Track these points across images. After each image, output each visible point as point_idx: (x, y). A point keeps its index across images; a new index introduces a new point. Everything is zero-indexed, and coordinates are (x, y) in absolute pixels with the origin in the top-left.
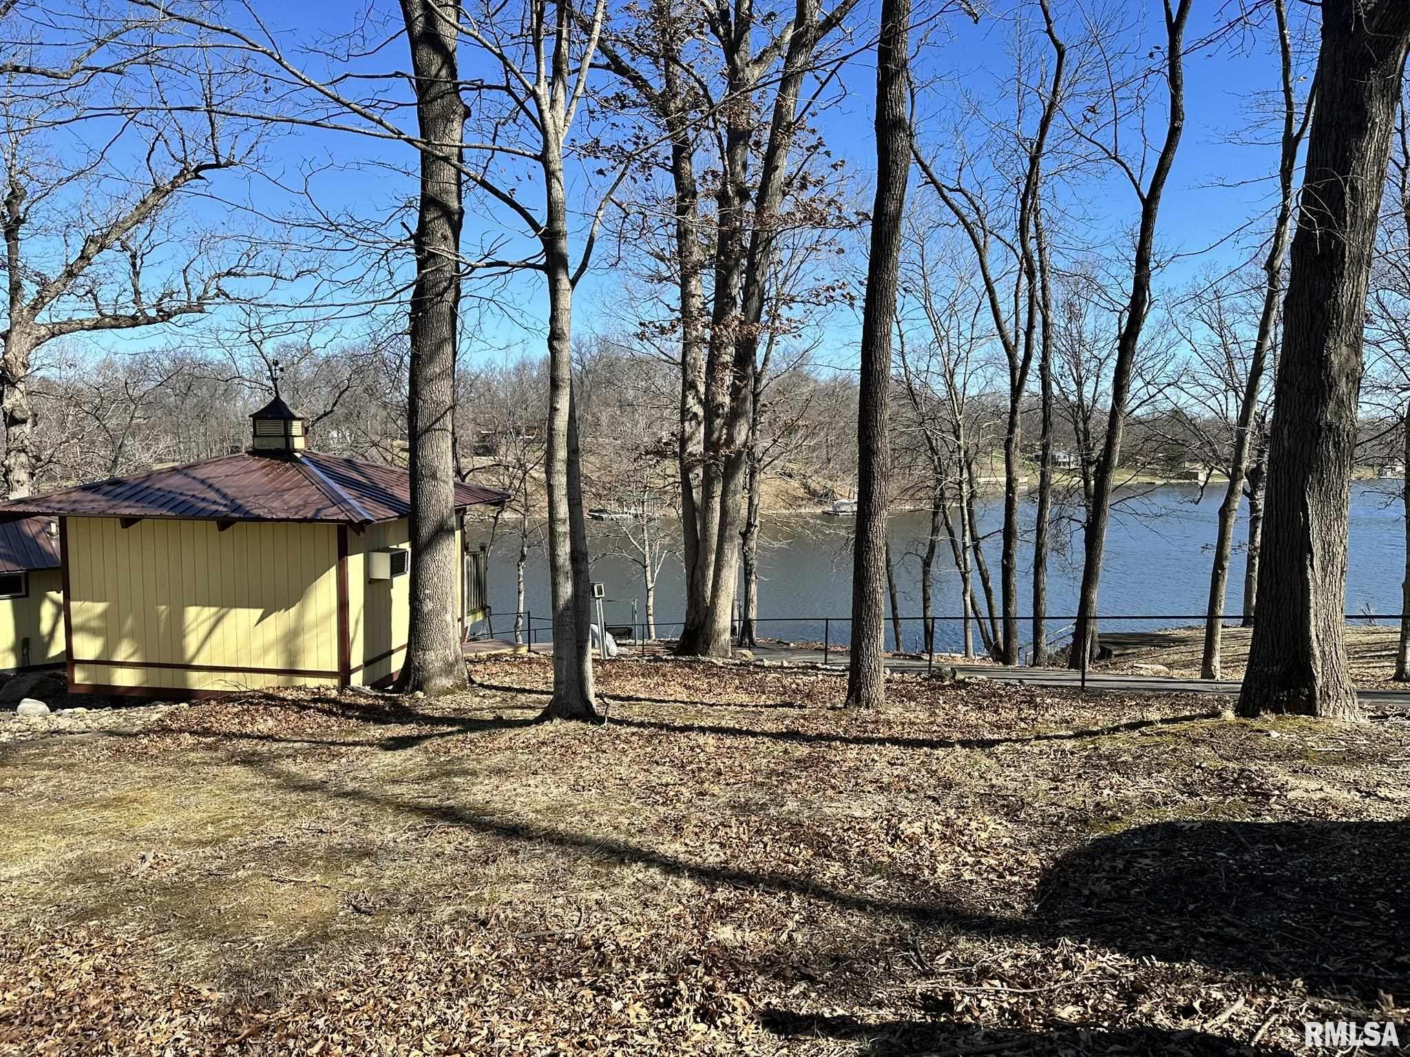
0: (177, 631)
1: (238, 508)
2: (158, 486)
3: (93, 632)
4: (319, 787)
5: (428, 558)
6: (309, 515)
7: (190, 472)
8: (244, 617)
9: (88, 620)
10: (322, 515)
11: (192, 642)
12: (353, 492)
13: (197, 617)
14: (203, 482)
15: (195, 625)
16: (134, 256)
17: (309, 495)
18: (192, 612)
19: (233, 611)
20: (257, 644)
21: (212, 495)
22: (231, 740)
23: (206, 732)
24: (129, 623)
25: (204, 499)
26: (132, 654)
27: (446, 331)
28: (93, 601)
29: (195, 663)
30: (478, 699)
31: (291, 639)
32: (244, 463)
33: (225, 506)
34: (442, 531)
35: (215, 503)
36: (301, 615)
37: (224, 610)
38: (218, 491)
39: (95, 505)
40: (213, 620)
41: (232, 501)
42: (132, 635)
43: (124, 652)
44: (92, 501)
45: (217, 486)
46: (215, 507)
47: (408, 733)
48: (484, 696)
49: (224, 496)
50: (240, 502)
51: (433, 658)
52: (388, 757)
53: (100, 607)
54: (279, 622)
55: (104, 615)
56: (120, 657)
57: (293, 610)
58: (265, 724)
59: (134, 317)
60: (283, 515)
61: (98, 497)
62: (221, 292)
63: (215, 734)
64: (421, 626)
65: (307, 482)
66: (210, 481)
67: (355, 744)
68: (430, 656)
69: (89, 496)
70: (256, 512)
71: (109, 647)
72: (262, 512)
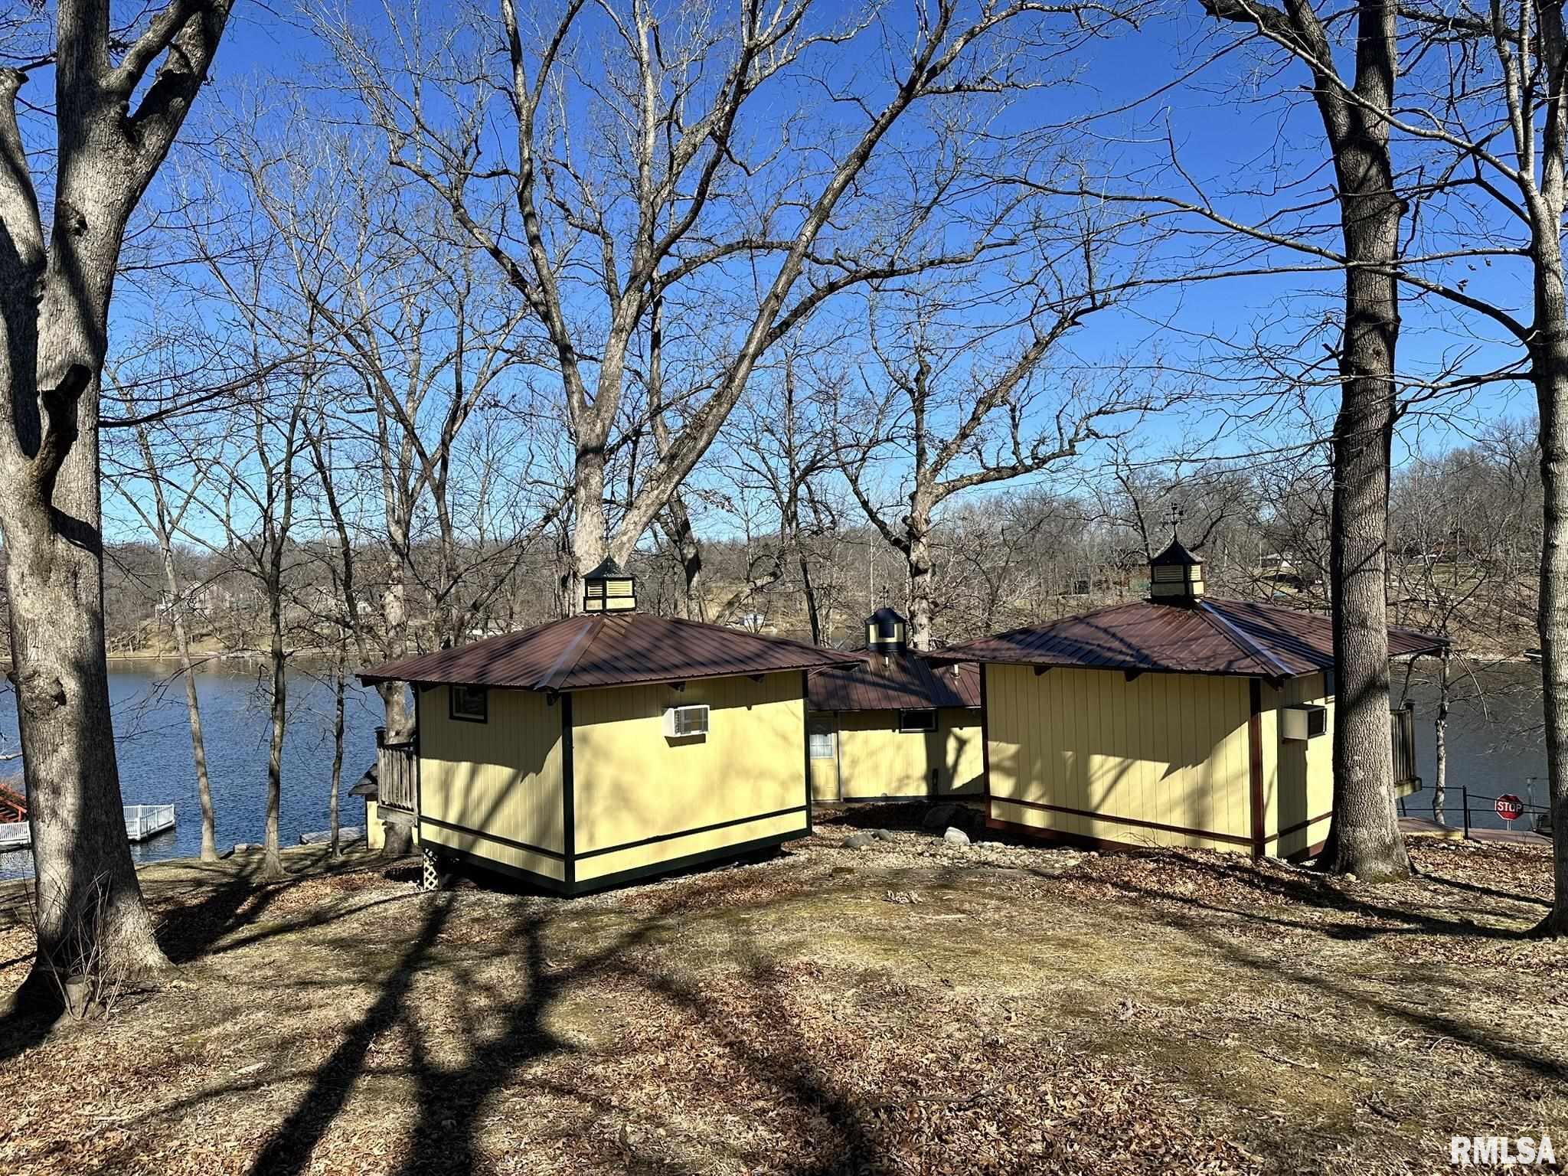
0: (1084, 779)
1: (1145, 658)
2: (1063, 635)
3: (1007, 772)
4: (1271, 965)
5: (1356, 719)
6: (1221, 668)
7: (1092, 621)
8: (1147, 771)
9: (1001, 760)
10: (1235, 667)
11: (1097, 790)
12: (1264, 641)
13: (1102, 766)
14: (1105, 631)
15: (1100, 773)
16: (1013, 410)
17: (1217, 645)
18: (1097, 760)
19: (1138, 762)
20: (1163, 798)
21: (1116, 645)
22: (1154, 899)
23: (1127, 886)
24: (1038, 766)
25: (1109, 649)
26: (1042, 796)
27: (1378, 456)
28: (1008, 742)
29: (1101, 812)
30: (1428, 894)
31: (1199, 797)
32: (1144, 611)
33: (1132, 656)
34: (1373, 687)
35: (1121, 652)
36: (1208, 774)
37: (1129, 761)
38: (1122, 640)
39: (1012, 653)
40: (1118, 769)
41: (1138, 651)
42: (1041, 779)
43: (1033, 794)
44: (1008, 649)
45: (1119, 635)
46: (1121, 657)
47: (1352, 922)
48: (1435, 891)
49: (1129, 646)
50: (1146, 652)
51: (1366, 836)
52: (1340, 947)
53: (1012, 749)
54: (1185, 779)
55: (1015, 757)
56: (1030, 798)
57: (1200, 767)
58: (1186, 888)
59: (1014, 468)
60: (1192, 667)
61: (1013, 646)
62: (1091, 433)
63: (1135, 889)
64: (1349, 797)
65: (1213, 631)
66: (1112, 630)
67: (1295, 925)
68: (1362, 833)
69: (1005, 645)
70: (1164, 663)
71: (1021, 787)
72: (1171, 664)
